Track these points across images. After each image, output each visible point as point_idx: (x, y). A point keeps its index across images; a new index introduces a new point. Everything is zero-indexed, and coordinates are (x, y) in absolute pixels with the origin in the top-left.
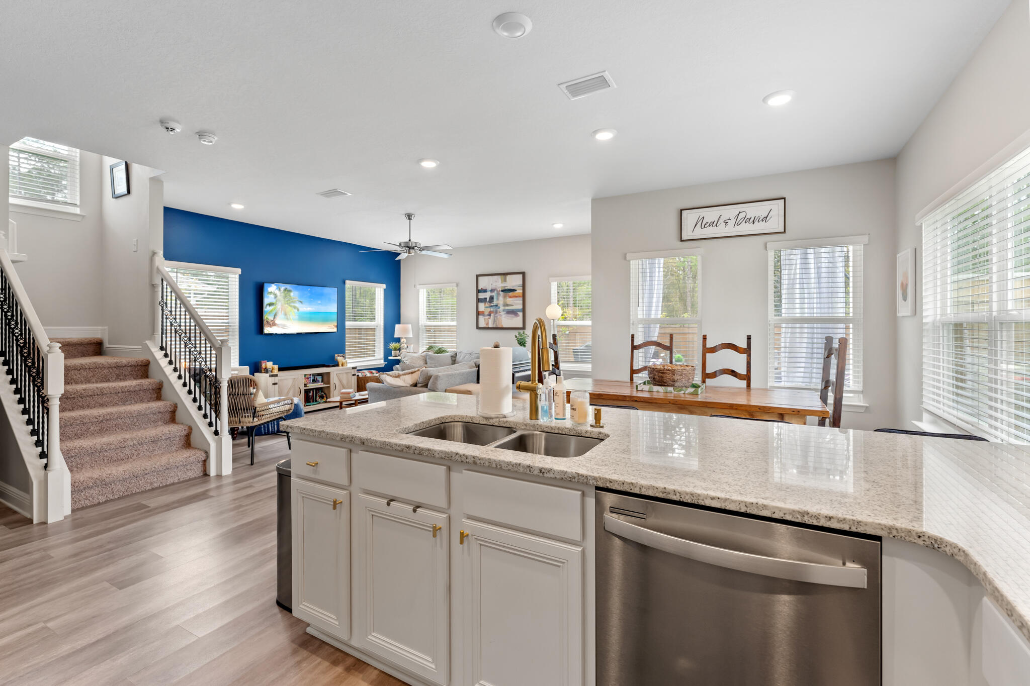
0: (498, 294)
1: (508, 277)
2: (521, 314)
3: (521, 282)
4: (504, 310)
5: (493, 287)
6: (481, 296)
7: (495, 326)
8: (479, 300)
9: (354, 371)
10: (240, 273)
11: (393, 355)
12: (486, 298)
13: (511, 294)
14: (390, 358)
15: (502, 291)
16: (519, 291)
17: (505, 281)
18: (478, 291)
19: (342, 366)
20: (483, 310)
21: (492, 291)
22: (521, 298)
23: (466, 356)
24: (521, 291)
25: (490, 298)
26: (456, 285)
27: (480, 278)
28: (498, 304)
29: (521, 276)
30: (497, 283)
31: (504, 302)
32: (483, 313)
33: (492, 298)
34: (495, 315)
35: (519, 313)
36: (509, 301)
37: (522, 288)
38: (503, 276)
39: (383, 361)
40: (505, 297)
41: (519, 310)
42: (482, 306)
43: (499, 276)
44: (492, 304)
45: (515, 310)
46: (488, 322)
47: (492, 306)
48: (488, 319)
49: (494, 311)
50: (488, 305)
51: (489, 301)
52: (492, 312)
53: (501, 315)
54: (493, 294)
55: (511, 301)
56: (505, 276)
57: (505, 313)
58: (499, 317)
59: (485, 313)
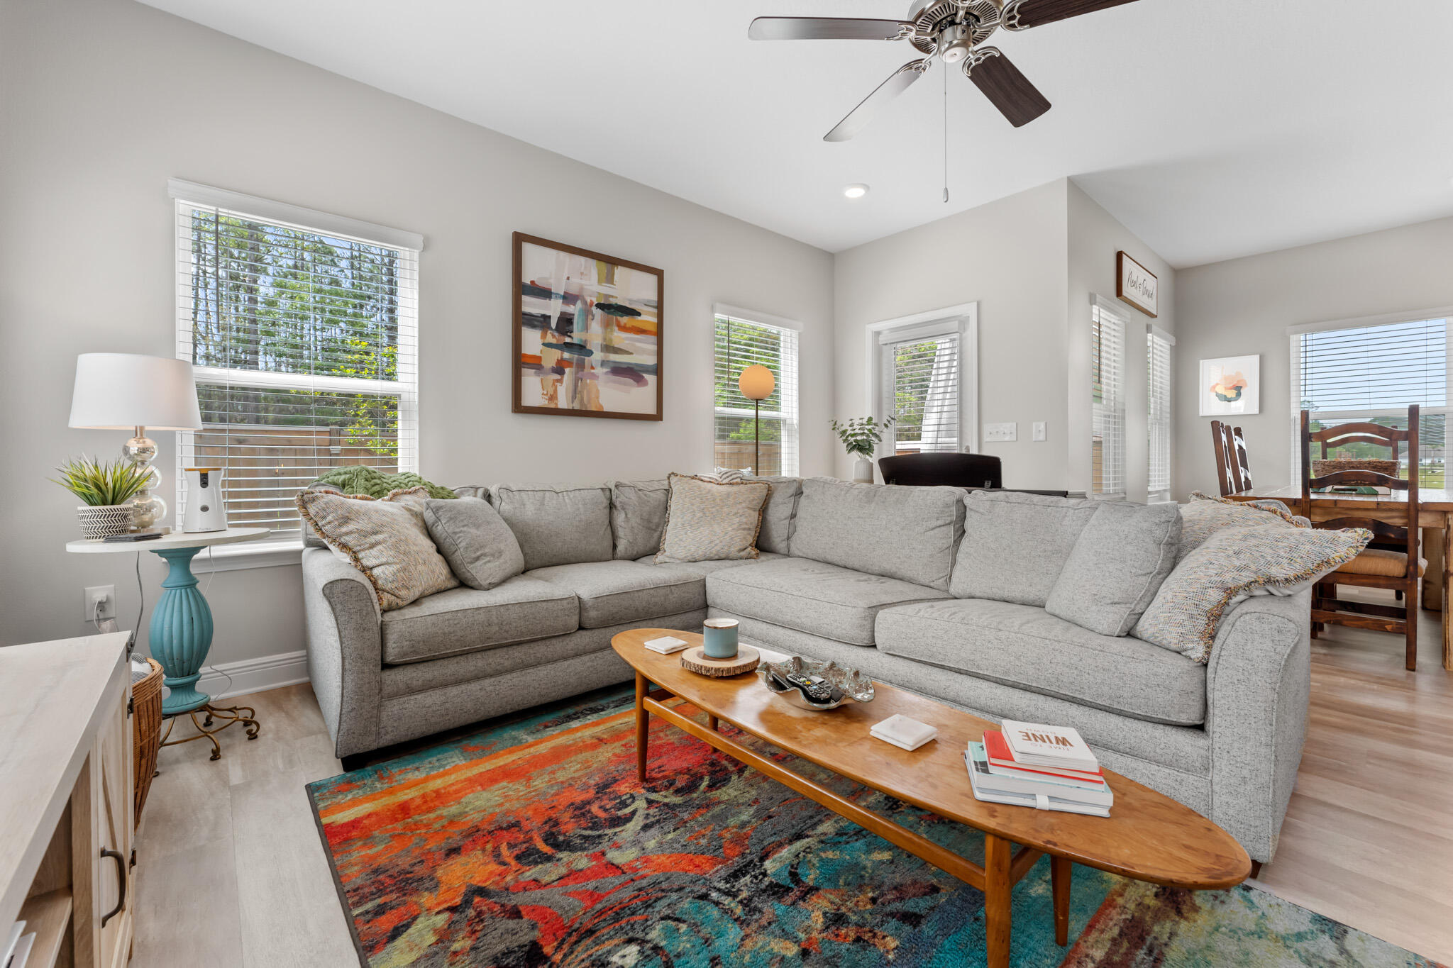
0: (587, 313)
1: (620, 272)
2: (652, 381)
3: (653, 296)
4: (603, 363)
5: (573, 290)
6: (532, 305)
7: (577, 406)
8: (521, 319)
12: (546, 318)
13: (625, 320)
15: (599, 306)
16: (649, 318)
17: (610, 279)
18: (521, 289)
20: (538, 354)
21: (568, 298)
22: (654, 339)
24: (654, 320)
25: (559, 319)
27: (526, 248)
28: (586, 341)
29: (655, 280)
30: (591, 281)
31: (605, 339)
32: (536, 364)
33: (566, 322)
34: (577, 373)
35: (646, 376)
36: (618, 338)
37: (656, 311)
38: (603, 265)
40: (607, 325)
41: (647, 369)
42: (533, 341)
43: (592, 263)
44: (568, 340)
45: (636, 368)
46: (551, 392)
47: (566, 344)
48: (554, 384)
49: (575, 361)
50: (554, 341)
51: (557, 329)
52: (569, 363)
53: (594, 377)
54: (570, 309)
55: (627, 342)
56: (609, 265)
57: (607, 373)
58: (588, 381)
59: (543, 363)
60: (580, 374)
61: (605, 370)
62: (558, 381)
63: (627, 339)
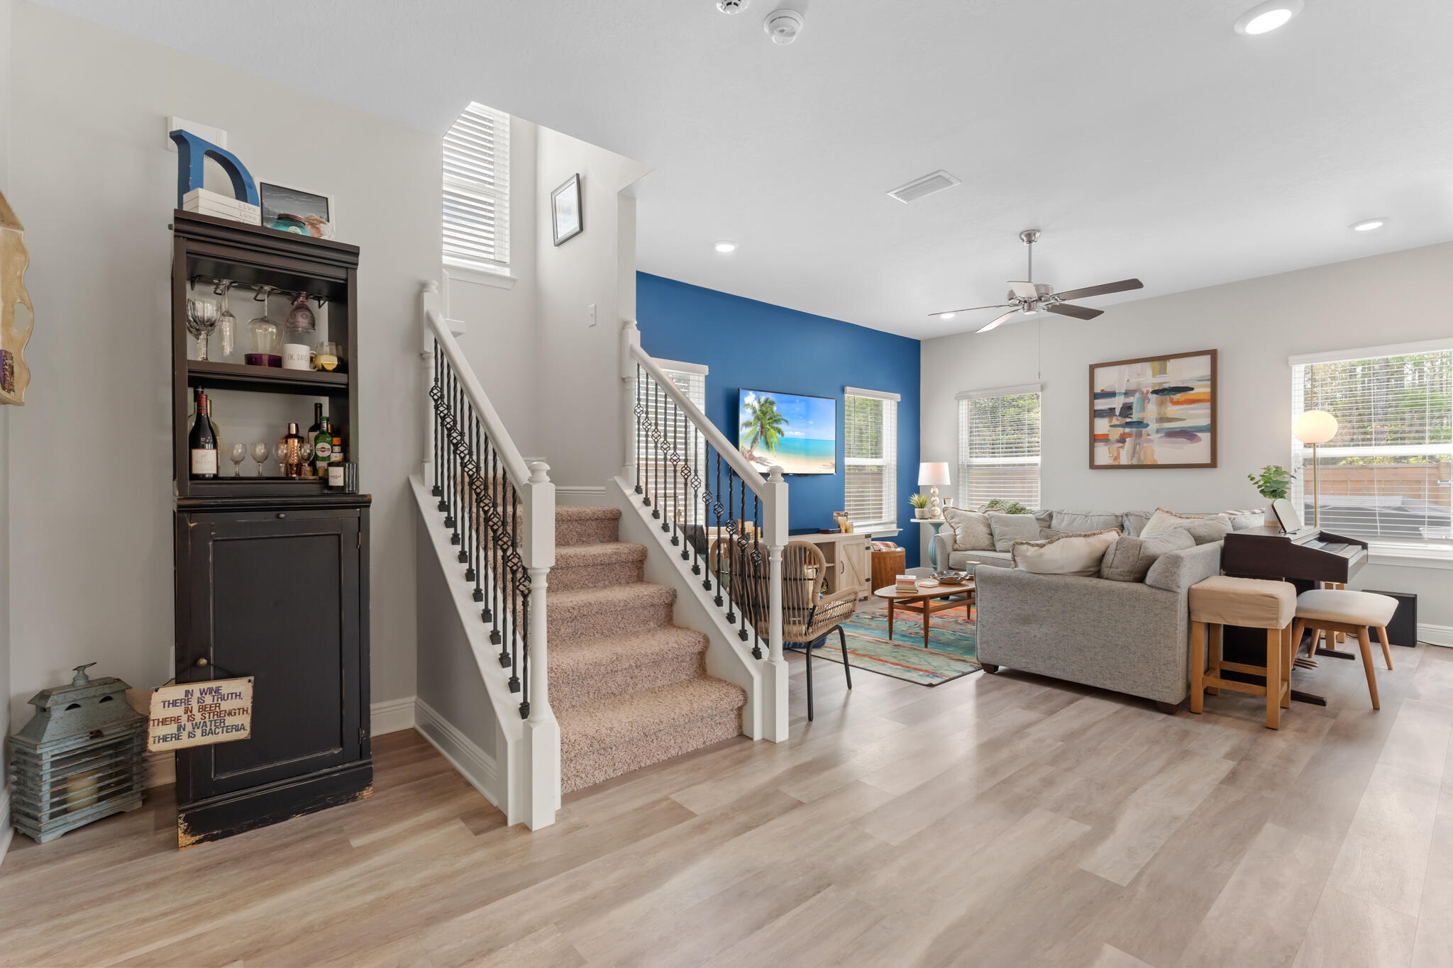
0: (1144, 399)
1: (1171, 364)
2: (1205, 437)
3: (1206, 372)
4: (1158, 431)
5: (1132, 387)
6: (1101, 404)
7: (1135, 462)
8: (1095, 414)
9: (868, 542)
10: (707, 373)
11: (917, 516)
12: (1112, 410)
13: (1178, 396)
14: (912, 520)
15: (1154, 392)
16: (1203, 390)
17: (1163, 371)
18: (1094, 396)
19: (846, 531)
20: (1107, 432)
21: (1127, 394)
22: (1208, 405)
23: (1073, 521)
24: (1208, 390)
25: (1122, 408)
26: (1040, 388)
27: (1098, 371)
28: (1143, 418)
29: (1207, 359)
30: (1147, 377)
31: (1159, 414)
32: (1105, 439)
33: (1127, 409)
34: (1135, 440)
36: (1172, 410)
37: (1209, 383)
38: (1156, 364)
39: (895, 525)
40: (1161, 404)
41: (1201, 429)
42: (1102, 426)
43: (1147, 365)
44: (1128, 420)
45: (1188, 429)
46: (1115, 454)
47: (1127, 423)
48: (1118, 450)
49: (1134, 433)
50: (1118, 423)
51: (1121, 415)
52: (1130, 435)
53: (1151, 441)
54: (1130, 400)
55: (1180, 412)
56: (1162, 362)
57: (1161, 437)
58: (1145, 445)
59: (1110, 438)
60: (1138, 440)
61: (1159, 435)
62: (1121, 447)
63: (1180, 410)
